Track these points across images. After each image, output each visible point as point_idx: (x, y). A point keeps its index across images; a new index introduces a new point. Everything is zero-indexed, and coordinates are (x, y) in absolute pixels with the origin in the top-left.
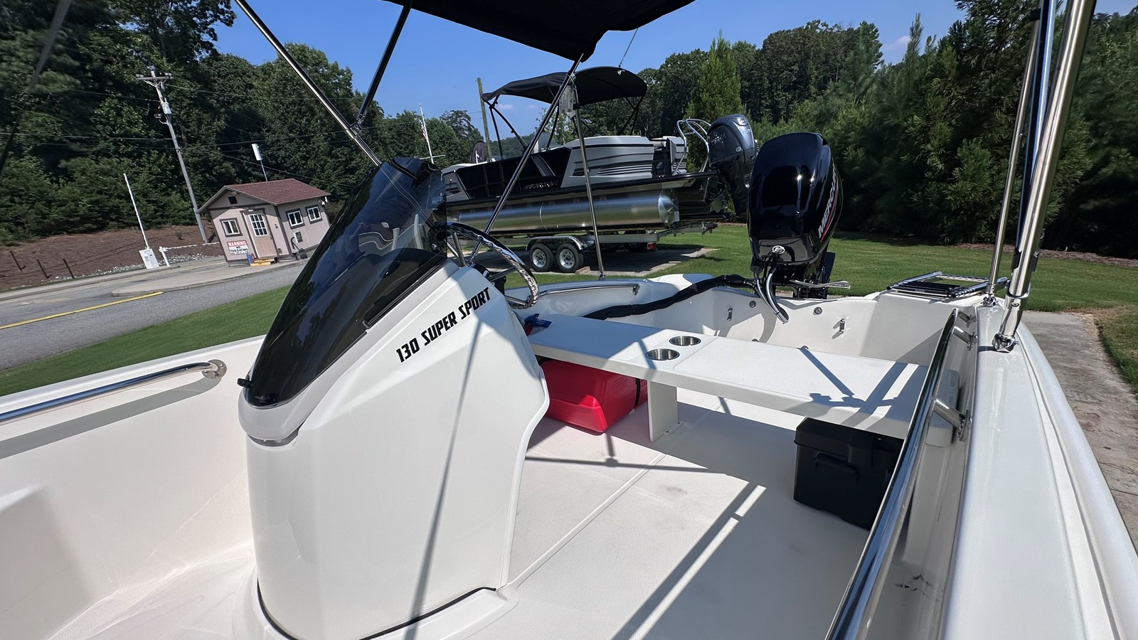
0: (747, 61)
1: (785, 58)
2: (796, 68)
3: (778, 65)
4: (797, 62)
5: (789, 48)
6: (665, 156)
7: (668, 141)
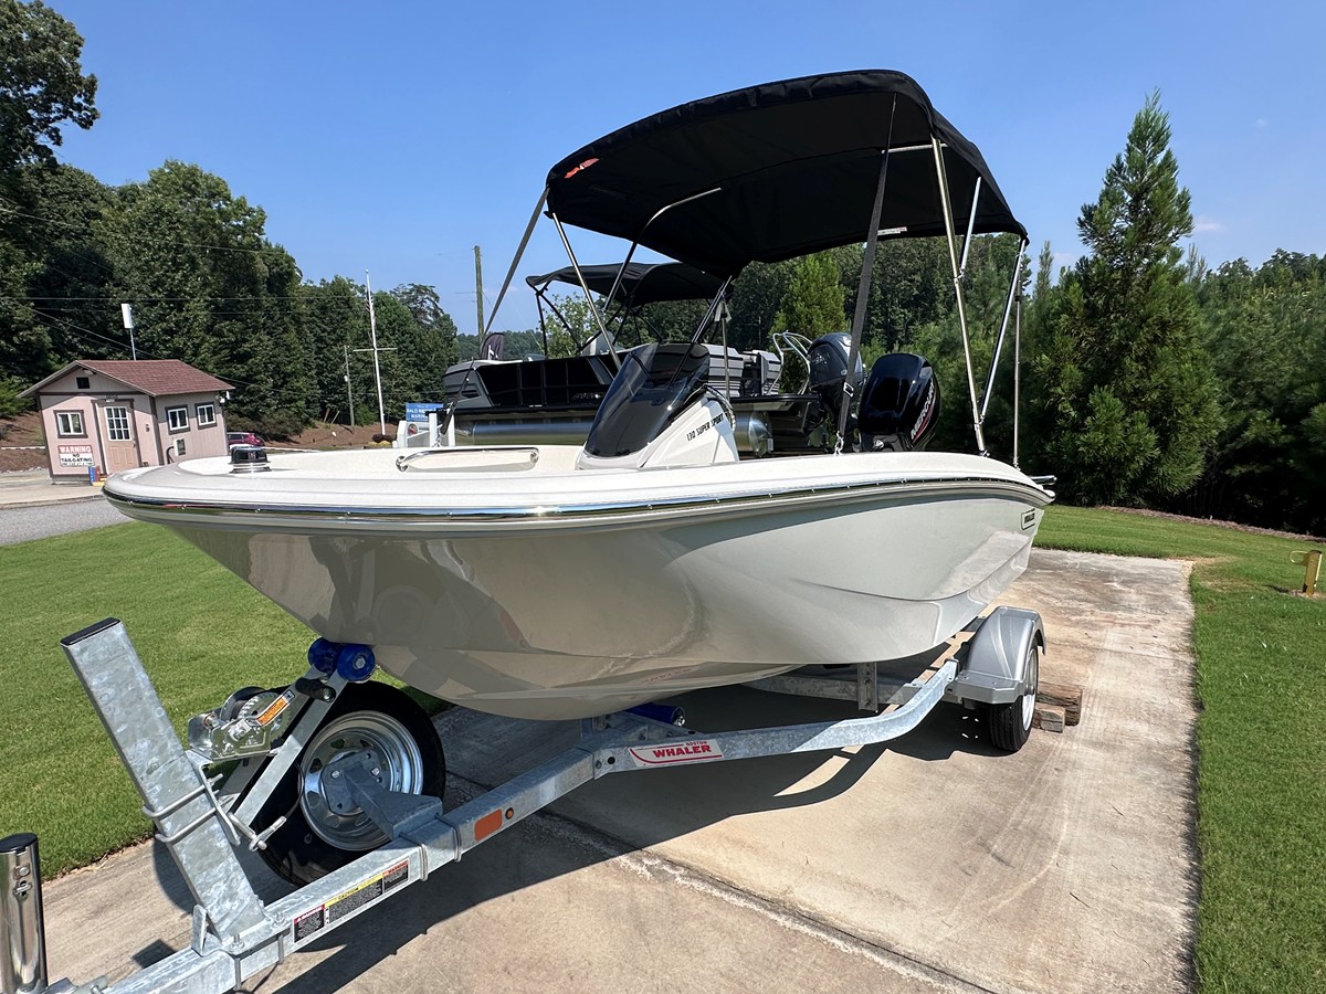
0: (852, 262)
1: (903, 263)
2: (917, 278)
3: (893, 272)
4: (919, 270)
5: (909, 251)
6: (755, 373)
7: (759, 356)
